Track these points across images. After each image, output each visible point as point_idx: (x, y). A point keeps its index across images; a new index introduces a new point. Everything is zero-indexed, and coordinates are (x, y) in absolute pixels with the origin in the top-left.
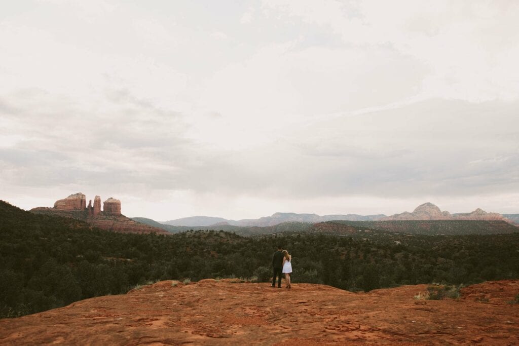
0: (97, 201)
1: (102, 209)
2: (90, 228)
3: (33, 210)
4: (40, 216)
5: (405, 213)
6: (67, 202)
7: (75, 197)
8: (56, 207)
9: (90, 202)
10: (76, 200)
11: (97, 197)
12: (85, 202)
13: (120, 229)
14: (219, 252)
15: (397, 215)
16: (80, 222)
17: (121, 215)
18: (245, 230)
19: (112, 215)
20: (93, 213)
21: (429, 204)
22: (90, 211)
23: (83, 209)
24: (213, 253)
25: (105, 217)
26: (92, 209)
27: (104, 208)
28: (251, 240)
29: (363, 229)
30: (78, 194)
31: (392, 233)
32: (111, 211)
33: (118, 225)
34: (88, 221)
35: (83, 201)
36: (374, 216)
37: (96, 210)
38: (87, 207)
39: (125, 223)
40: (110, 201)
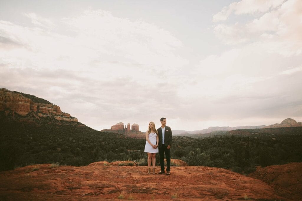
0: (129, 125)
1: (131, 129)
2: (126, 137)
3: (102, 131)
4: (104, 133)
5: (276, 124)
6: (116, 126)
7: (119, 124)
8: (111, 129)
9: (126, 126)
10: (120, 125)
11: (128, 124)
12: (123, 126)
13: (139, 137)
14: (182, 146)
15: (272, 125)
16: (121, 135)
17: (139, 131)
18: (196, 135)
19: (135, 131)
20: (127, 131)
21: (289, 119)
22: (126, 130)
23: (123, 129)
24: (179, 146)
25: (132, 132)
26: (127, 129)
27: (132, 128)
28: (197, 140)
29: (254, 133)
30: (120, 123)
31: (271, 134)
32: (135, 129)
33: (138, 135)
34: (125, 134)
35: (122, 126)
36: (260, 126)
37: (128, 130)
38: (124, 128)
39: (141, 134)
40: (134, 125)
